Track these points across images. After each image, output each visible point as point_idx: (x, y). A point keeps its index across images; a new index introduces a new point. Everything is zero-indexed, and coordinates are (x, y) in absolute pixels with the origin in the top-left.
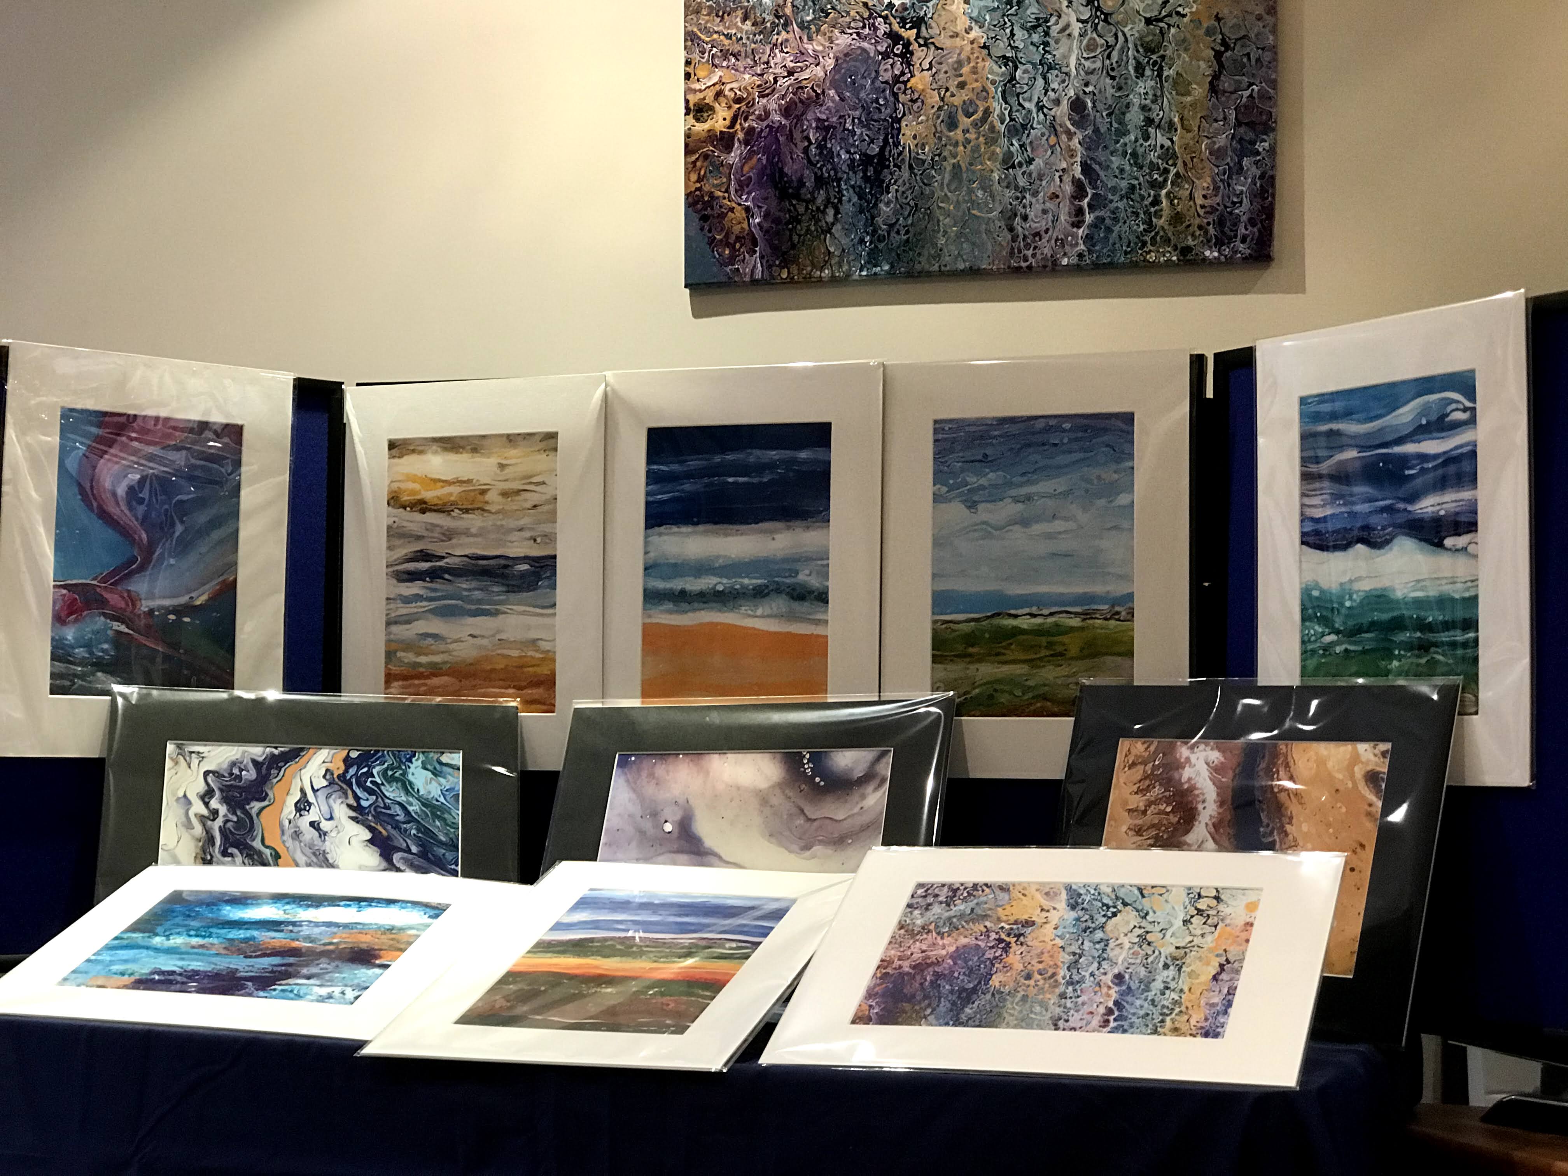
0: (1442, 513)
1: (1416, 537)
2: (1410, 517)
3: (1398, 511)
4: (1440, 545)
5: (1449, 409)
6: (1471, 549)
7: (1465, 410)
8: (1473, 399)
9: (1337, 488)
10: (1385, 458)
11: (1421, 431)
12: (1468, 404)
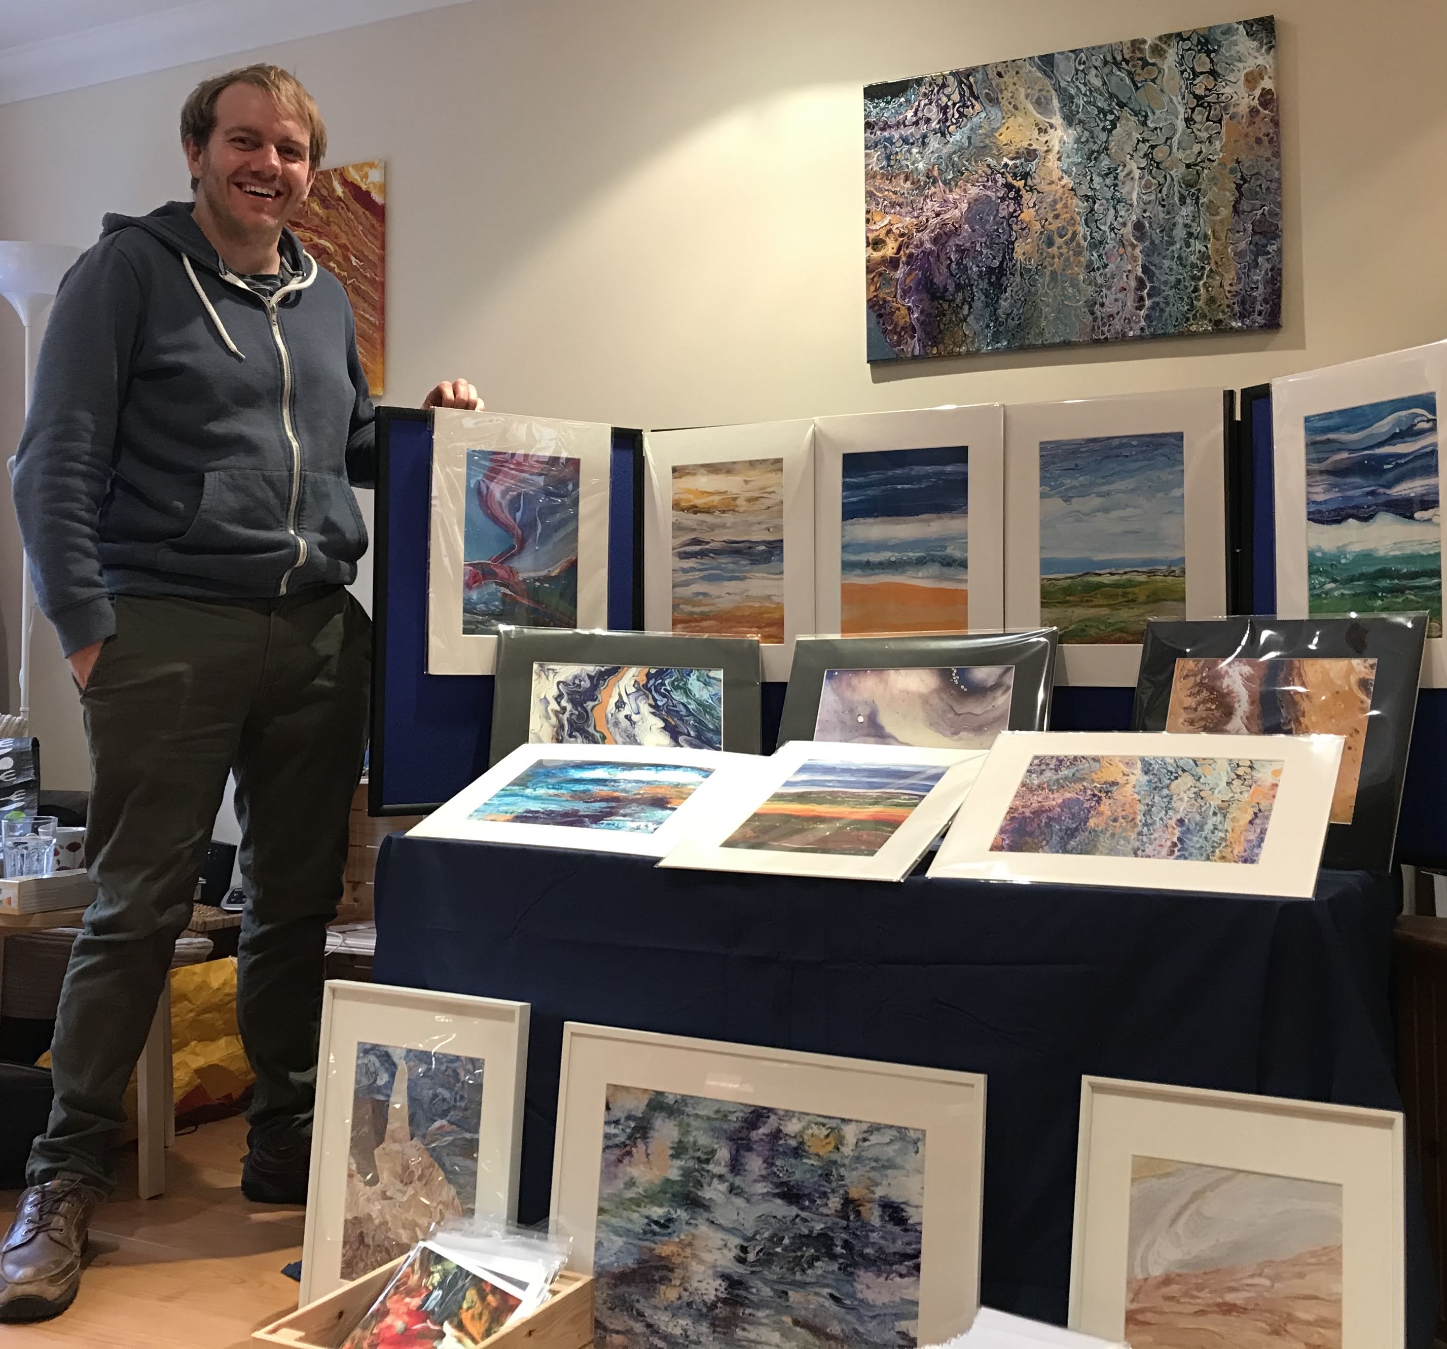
0: (1412, 495)
1: (1393, 513)
2: (1390, 498)
3: (1379, 494)
4: (1411, 517)
5: (1416, 421)
6: (1435, 519)
7: (1428, 421)
8: (1434, 414)
9: (1332, 479)
10: (1370, 458)
11: (1394, 438)
12: (1431, 417)
